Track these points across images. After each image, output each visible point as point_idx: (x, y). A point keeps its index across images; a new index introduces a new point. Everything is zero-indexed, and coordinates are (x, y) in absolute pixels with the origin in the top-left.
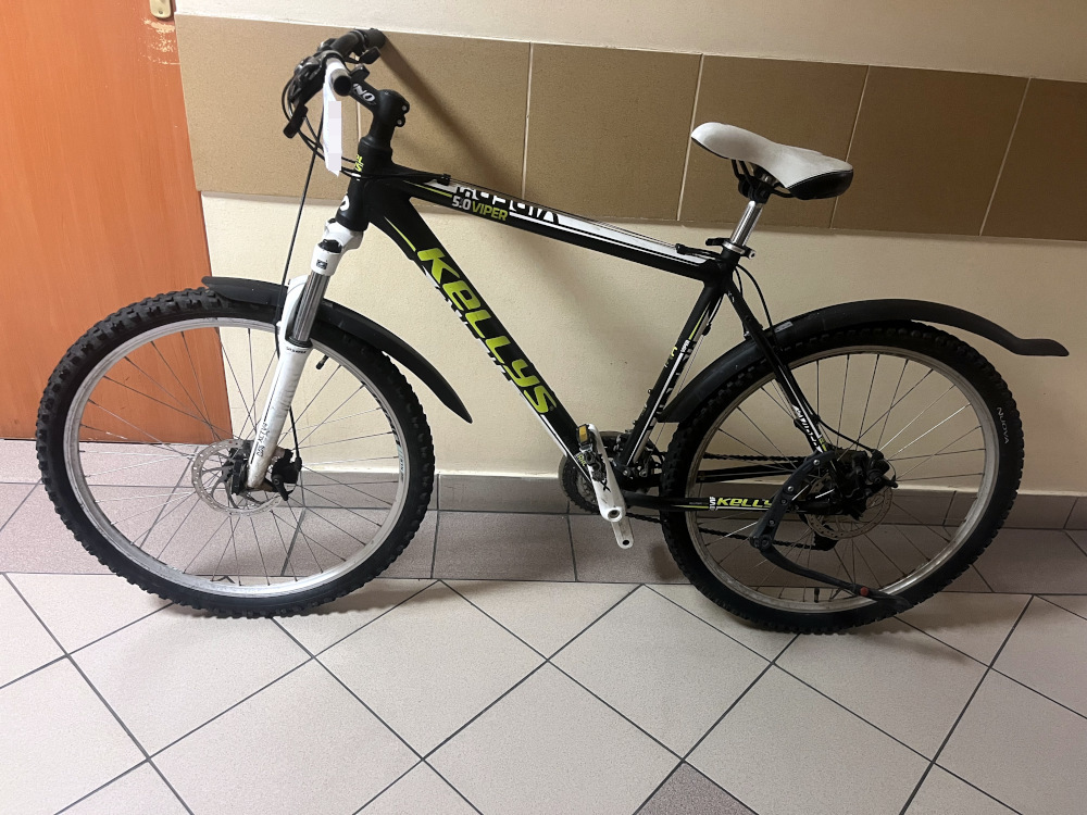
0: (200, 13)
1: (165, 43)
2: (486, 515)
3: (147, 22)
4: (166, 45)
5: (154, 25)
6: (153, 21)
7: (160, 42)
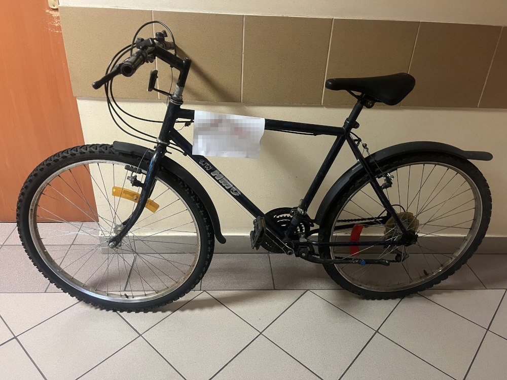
0: (72, 5)
1: (56, 21)
3: (47, 11)
4: (58, 22)
5: (51, 12)
6: (50, 10)
7: (54, 21)
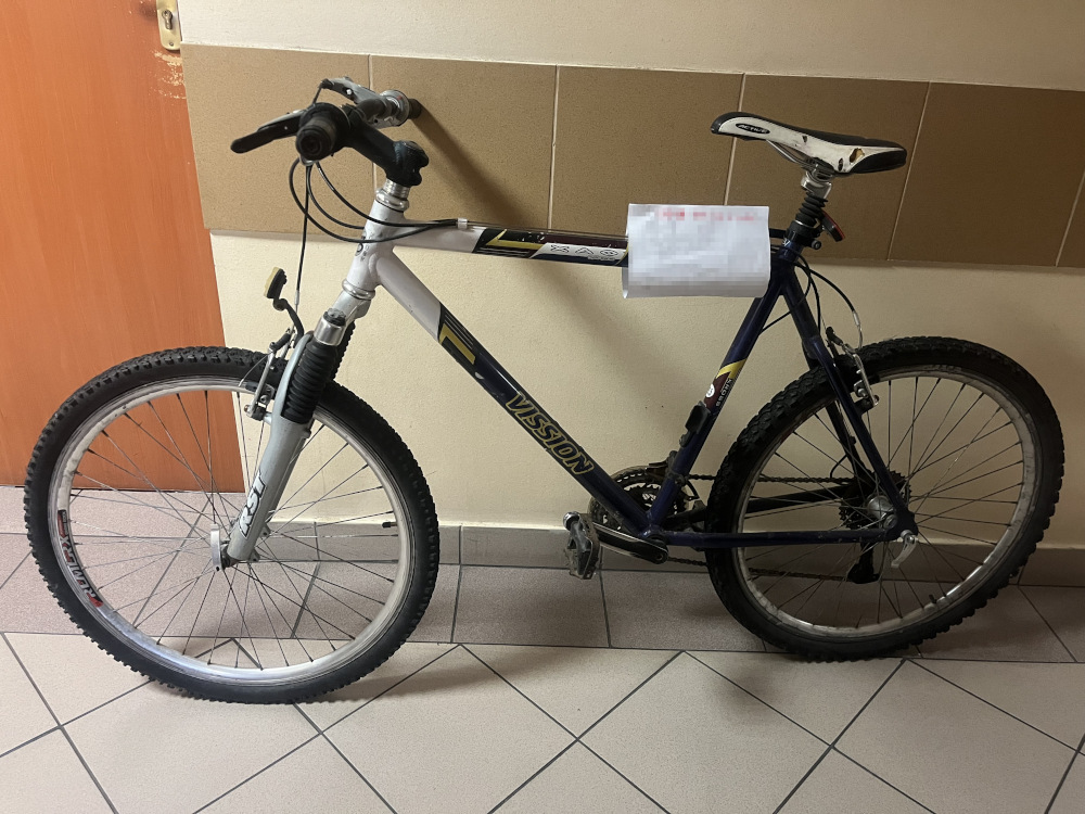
0: (207, 43)
1: (176, 76)
2: (512, 570)
3: (158, 55)
4: (178, 78)
5: (165, 57)
6: (164, 53)
7: (171, 75)
